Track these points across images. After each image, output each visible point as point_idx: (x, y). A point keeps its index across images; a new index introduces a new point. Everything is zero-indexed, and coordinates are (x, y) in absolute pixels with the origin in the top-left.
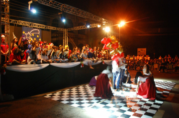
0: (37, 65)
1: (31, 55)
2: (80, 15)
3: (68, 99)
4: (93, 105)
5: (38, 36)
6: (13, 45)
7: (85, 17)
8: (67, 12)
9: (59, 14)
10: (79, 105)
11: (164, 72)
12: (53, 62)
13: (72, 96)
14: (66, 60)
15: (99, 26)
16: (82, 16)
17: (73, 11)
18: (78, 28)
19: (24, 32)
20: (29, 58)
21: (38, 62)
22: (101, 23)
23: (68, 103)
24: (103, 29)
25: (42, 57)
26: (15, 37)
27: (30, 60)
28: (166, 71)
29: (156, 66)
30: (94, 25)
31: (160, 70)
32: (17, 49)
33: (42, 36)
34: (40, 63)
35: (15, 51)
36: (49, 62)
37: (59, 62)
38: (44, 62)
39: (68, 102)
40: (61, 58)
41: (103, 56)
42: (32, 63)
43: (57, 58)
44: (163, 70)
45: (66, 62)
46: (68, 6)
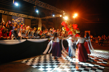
0: (17, 40)
1: (14, 33)
2: (48, 8)
3: (37, 64)
4: (54, 69)
5: (22, 22)
6: (2, 26)
7: (52, 10)
8: (39, 6)
9: (34, 7)
10: (44, 69)
11: (102, 45)
12: (29, 38)
13: (40, 62)
14: (38, 37)
15: (61, 16)
16: (49, 9)
17: (44, 5)
18: (48, 17)
19: (13, 20)
20: (12, 35)
21: (18, 38)
22: (62, 14)
23: (36, 68)
24: (63, 18)
25: (22, 35)
26: (4, 22)
27: (13, 37)
28: (103, 45)
29: (97, 42)
30: (58, 16)
31: (99, 44)
32: (4, 29)
33: (25, 22)
34: (20, 39)
35: (3, 31)
36: (26, 39)
37: (33, 38)
38: (23, 38)
39: (37, 66)
40: (35, 36)
41: (63, 35)
42: (14, 39)
43: (32, 36)
44: (102, 44)
45: (38, 38)
46: (40, 2)
